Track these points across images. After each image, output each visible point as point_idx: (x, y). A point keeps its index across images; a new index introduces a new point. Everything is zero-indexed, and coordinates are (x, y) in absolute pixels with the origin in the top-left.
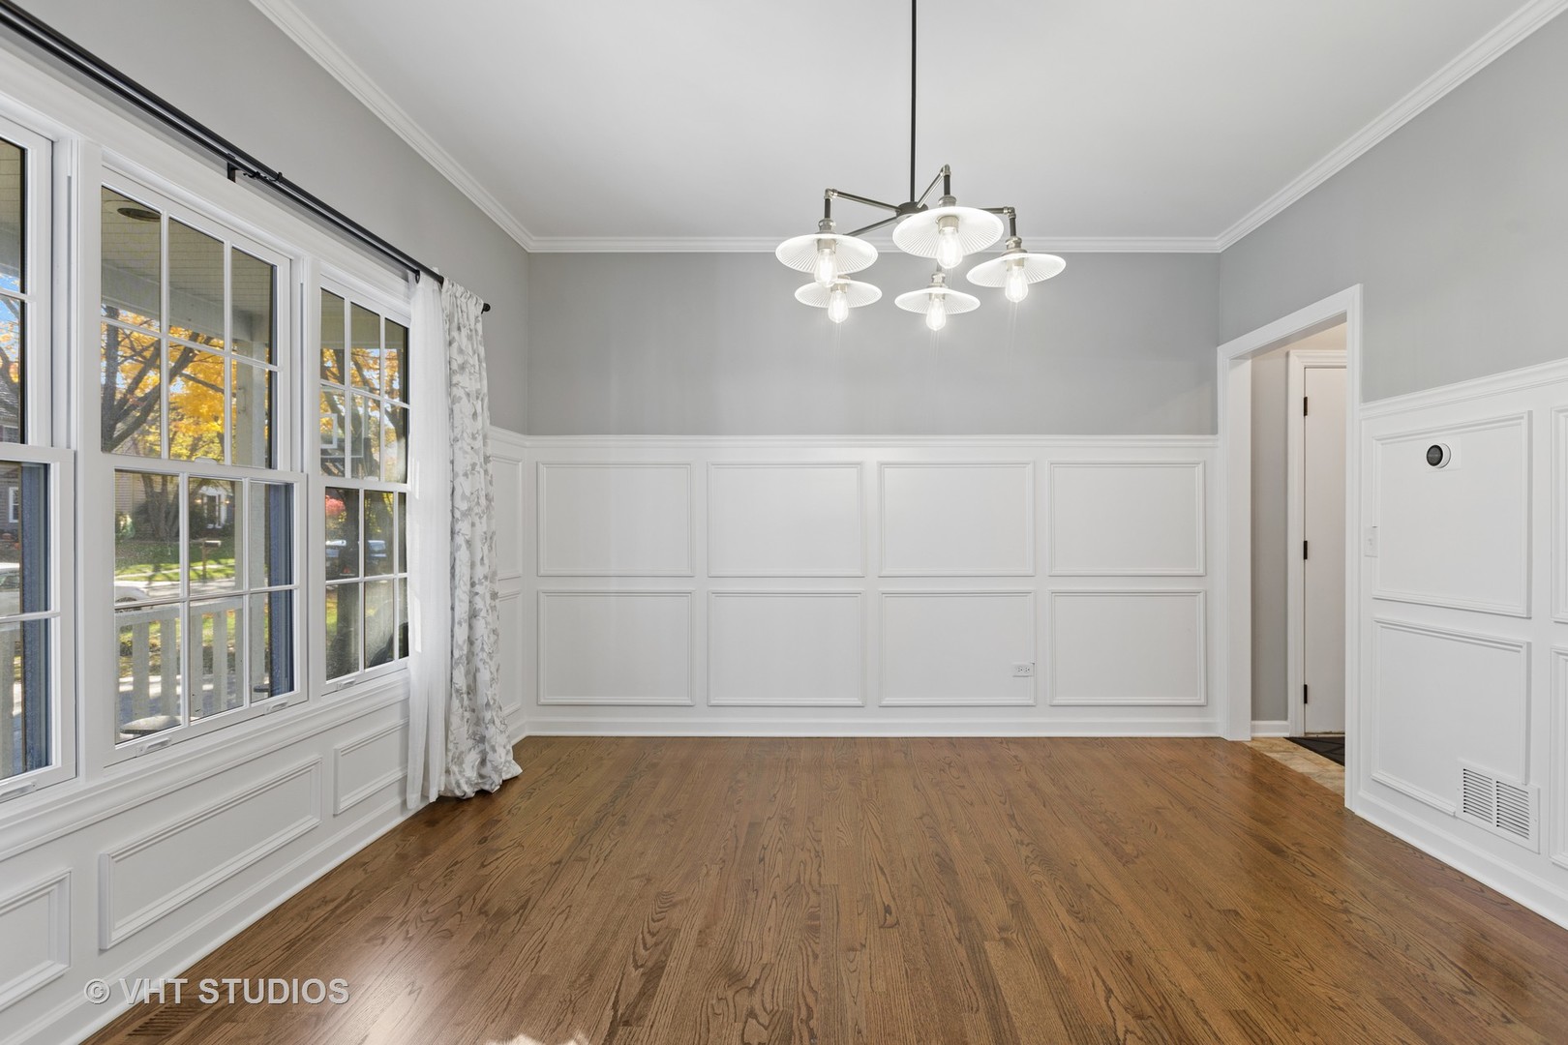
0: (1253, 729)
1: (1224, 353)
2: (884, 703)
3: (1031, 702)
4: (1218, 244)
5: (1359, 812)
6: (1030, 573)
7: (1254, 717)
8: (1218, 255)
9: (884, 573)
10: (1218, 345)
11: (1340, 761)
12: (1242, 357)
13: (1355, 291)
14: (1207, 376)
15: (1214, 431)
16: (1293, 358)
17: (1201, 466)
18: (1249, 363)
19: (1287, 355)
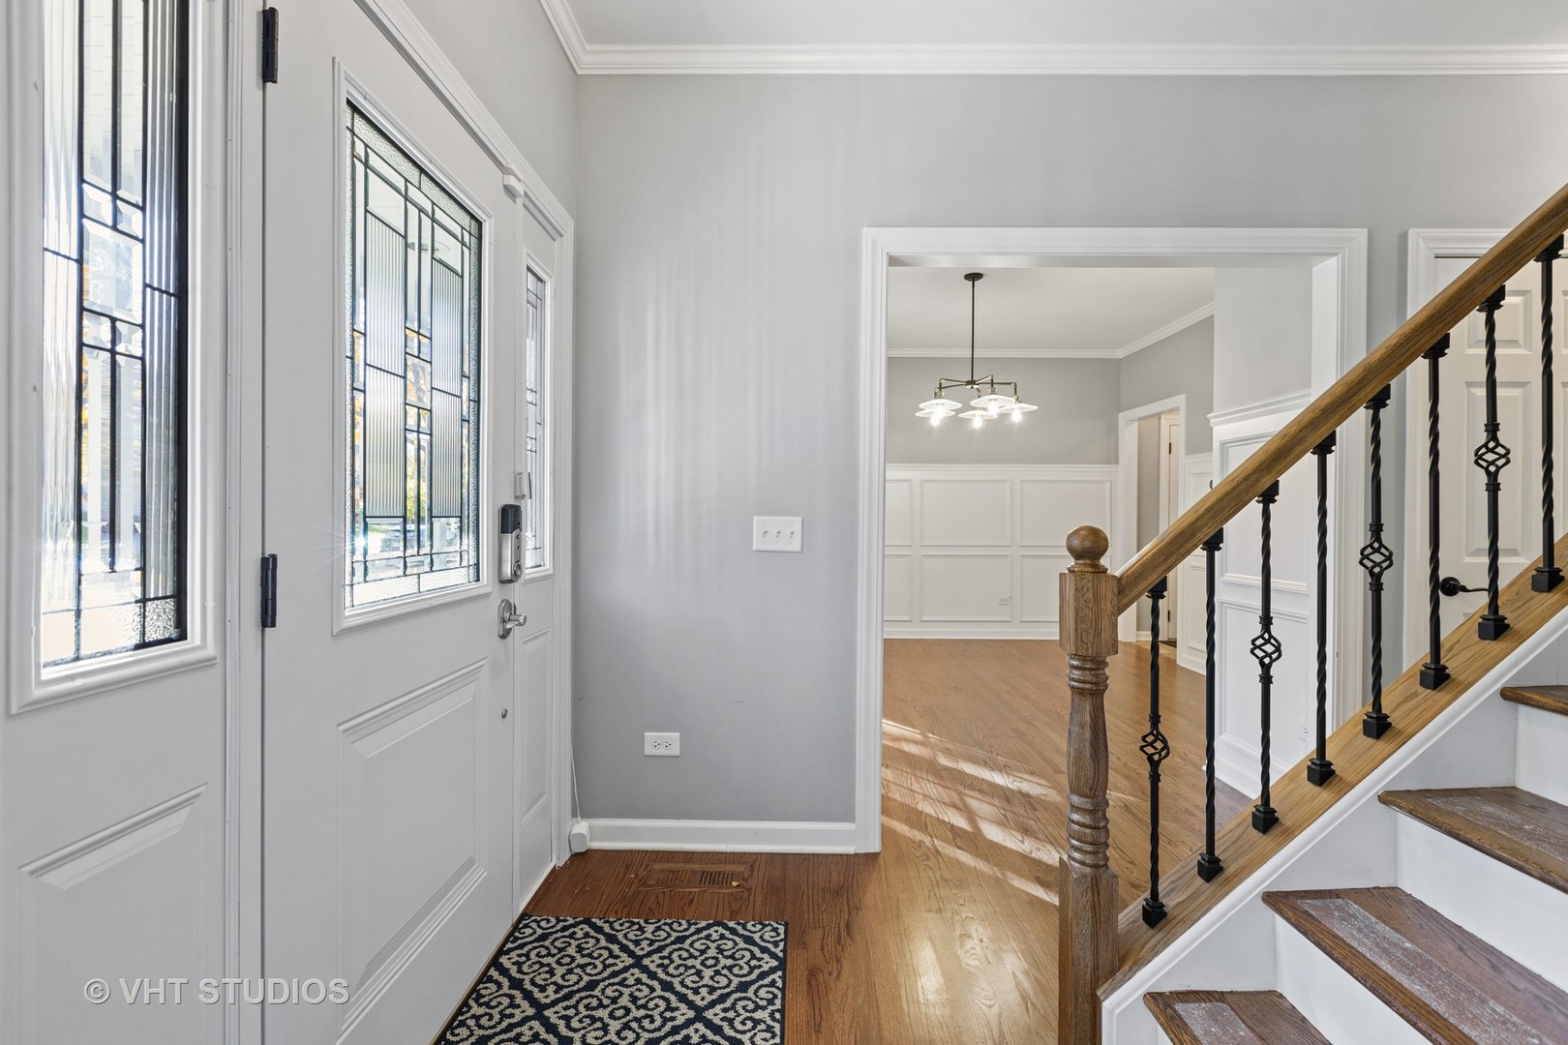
0: (1138, 636)
1: (1123, 417)
2: (924, 619)
3: (1008, 619)
4: (1120, 354)
5: (1182, 665)
6: (1009, 544)
7: (1138, 629)
8: (1120, 359)
9: (924, 544)
10: (1119, 412)
11: (1175, 647)
12: (1133, 421)
13: (1183, 396)
14: (1113, 431)
15: (1116, 462)
16: (1163, 420)
17: (1109, 483)
18: (1137, 423)
19: (1160, 418)
